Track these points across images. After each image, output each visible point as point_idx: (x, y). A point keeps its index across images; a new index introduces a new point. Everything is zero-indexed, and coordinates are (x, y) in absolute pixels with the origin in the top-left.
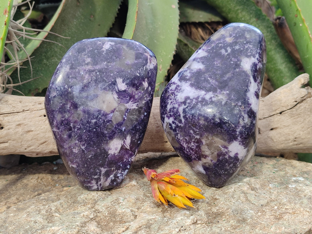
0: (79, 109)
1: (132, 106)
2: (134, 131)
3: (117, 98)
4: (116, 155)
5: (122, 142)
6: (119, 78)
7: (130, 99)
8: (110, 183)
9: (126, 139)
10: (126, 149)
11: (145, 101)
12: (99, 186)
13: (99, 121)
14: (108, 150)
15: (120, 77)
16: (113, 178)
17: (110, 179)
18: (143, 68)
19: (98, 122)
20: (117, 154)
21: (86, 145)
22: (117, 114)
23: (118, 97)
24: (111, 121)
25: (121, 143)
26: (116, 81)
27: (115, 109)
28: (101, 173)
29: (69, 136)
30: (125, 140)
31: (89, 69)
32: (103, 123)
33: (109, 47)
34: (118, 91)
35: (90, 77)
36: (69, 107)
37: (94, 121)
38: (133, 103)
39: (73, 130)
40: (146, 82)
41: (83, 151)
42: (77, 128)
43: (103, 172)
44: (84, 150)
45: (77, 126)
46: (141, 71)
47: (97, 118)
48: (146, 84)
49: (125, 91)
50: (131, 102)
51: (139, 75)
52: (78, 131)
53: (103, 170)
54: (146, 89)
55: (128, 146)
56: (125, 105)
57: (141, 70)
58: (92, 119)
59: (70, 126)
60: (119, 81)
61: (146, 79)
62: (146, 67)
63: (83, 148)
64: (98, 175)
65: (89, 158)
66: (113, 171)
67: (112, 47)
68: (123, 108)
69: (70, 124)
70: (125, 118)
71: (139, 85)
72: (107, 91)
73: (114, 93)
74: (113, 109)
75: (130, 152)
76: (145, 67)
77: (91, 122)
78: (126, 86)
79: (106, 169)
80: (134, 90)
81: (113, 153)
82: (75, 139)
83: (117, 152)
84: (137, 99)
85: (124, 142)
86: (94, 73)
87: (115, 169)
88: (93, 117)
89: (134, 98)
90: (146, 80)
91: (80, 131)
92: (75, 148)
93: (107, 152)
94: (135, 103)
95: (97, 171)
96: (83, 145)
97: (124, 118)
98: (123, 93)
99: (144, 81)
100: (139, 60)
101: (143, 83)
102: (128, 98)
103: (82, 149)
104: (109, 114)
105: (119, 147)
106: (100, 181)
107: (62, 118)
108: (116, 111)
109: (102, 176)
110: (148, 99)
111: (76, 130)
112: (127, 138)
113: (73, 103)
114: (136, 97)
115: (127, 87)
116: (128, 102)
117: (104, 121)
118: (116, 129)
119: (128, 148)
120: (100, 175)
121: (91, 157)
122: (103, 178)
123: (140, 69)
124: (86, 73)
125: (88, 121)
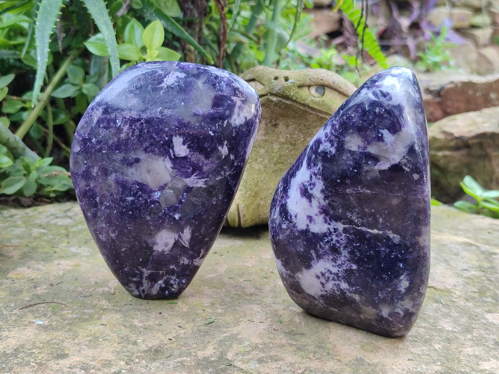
0: (109, 177)
1: (196, 182)
2: (197, 222)
3: (171, 168)
4: (165, 253)
5: (177, 236)
6: (177, 136)
7: (193, 172)
8: (158, 291)
9: (183, 232)
10: (183, 247)
11: (222, 177)
12: (141, 292)
13: (138, 199)
14: (153, 245)
15: (180, 135)
16: (164, 286)
17: (159, 286)
18: (223, 123)
19: (136, 201)
20: (167, 252)
21: (117, 233)
22: (169, 192)
23: (172, 166)
24: (158, 202)
25: (173, 236)
26: (172, 141)
27: (166, 185)
28: (143, 276)
29: (94, 215)
30: (180, 233)
31: (131, 117)
32: (145, 203)
33: (173, 82)
34: (173, 157)
35: (131, 130)
36: (96, 173)
37: (130, 199)
38: (199, 178)
39: (99, 207)
40: (225, 146)
41: (113, 241)
42: (105, 205)
43: (145, 275)
44: (114, 238)
45: (105, 203)
46: (217, 127)
47: (135, 195)
48: (224, 150)
49: (185, 158)
50: (195, 176)
51: (213, 134)
52: (106, 210)
53: (146, 272)
54: (223, 157)
55: (187, 243)
56: (184, 180)
57: (219, 125)
58: (127, 196)
59: (96, 201)
60: (178, 141)
61: (226, 141)
62: (228, 122)
63: (113, 235)
64: (138, 278)
65: (122, 252)
66: (163, 275)
67: (179, 82)
68: (180, 185)
69: (96, 198)
70: (183, 200)
71: (212, 150)
72: (155, 154)
73: (166, 160)
74: (162, 184)
75: (191, 252)
76: (226, 122)
77: (126, 200)
78: (188, 150)
79: (150, 271)
80: (202, 157)
81: (160, 250)
82: (102, 221)
83: (167, 249)
84: (205, 173)
85: (180, 237)
86: (138, 124)
87: (166, 274)
88: (130, 193)
89: (200, 171)
90: (226, 143)
91: (109, 211)
92: (102, 235)
93: (152, 248)
94: (202, 178)
95: (136, 271)
96: (114, 232)
97: (181, 200)
98: (182, 161)
99: (222, 144)
100: (219, 109)
101: (220, 148)
102: (189, 170)
103: (111, 237)
104: (155, 191)
105: (172, 242)
106: (142, 286)
107: (86, 186)
108: (167, 187)
109: (144, 279)
110: (228, 173)
111: (103, 208)
112: (185, 231)
113: (102, 166)
114: (205, 169)
115: (190, 152)
116: (188, 176)
117: (146, 201)
118: (166, 216)
119: (187, 245)
120: (142, 278)
121: (126, 250)
122: (146, 283)
123: (217, 125)
124: (126, 123)
125: (122, 197)
